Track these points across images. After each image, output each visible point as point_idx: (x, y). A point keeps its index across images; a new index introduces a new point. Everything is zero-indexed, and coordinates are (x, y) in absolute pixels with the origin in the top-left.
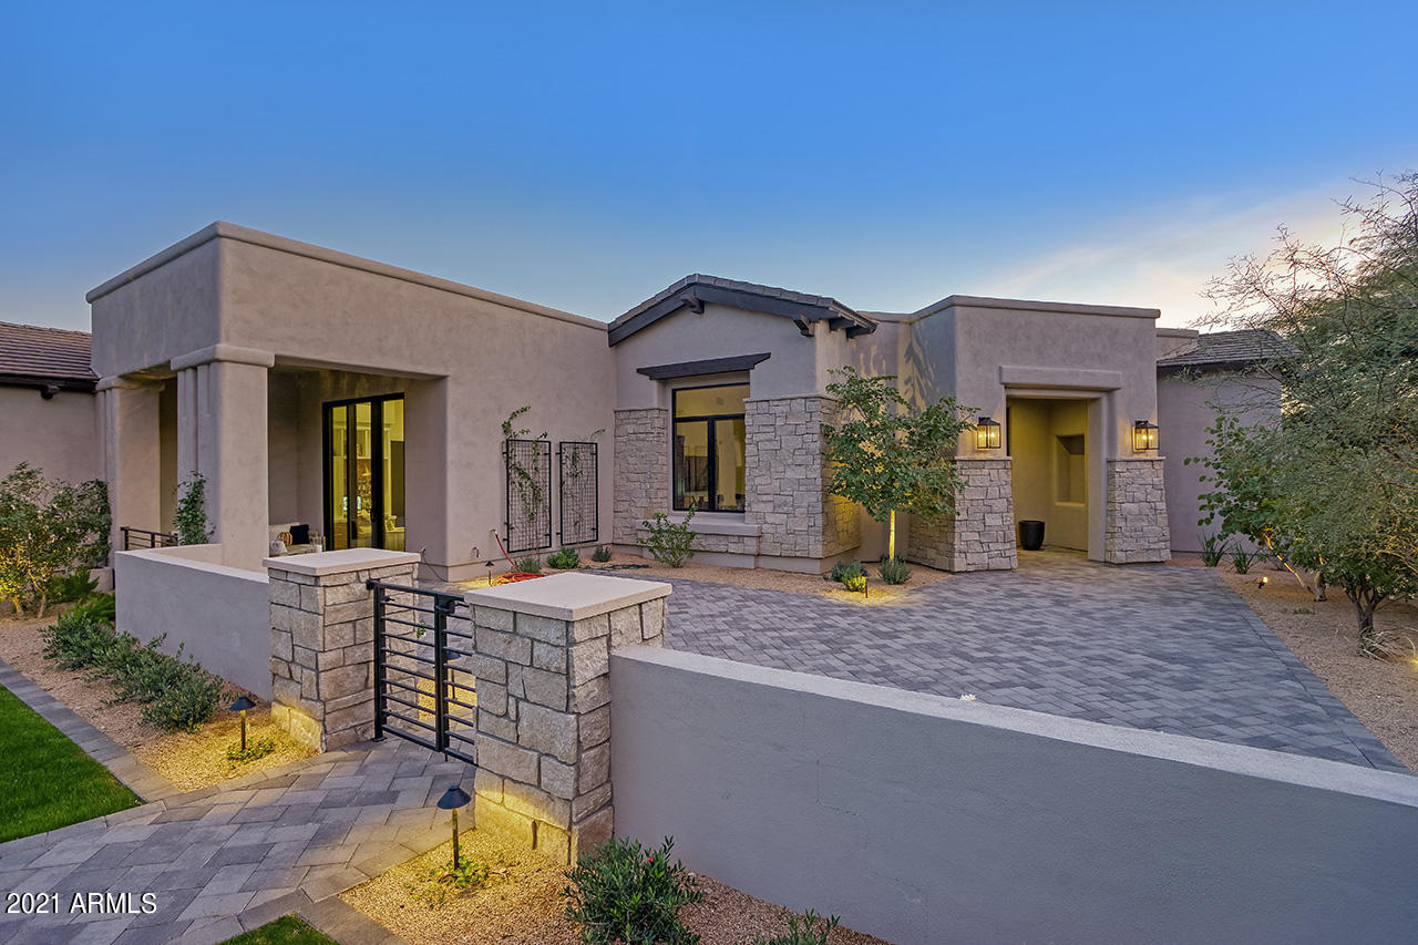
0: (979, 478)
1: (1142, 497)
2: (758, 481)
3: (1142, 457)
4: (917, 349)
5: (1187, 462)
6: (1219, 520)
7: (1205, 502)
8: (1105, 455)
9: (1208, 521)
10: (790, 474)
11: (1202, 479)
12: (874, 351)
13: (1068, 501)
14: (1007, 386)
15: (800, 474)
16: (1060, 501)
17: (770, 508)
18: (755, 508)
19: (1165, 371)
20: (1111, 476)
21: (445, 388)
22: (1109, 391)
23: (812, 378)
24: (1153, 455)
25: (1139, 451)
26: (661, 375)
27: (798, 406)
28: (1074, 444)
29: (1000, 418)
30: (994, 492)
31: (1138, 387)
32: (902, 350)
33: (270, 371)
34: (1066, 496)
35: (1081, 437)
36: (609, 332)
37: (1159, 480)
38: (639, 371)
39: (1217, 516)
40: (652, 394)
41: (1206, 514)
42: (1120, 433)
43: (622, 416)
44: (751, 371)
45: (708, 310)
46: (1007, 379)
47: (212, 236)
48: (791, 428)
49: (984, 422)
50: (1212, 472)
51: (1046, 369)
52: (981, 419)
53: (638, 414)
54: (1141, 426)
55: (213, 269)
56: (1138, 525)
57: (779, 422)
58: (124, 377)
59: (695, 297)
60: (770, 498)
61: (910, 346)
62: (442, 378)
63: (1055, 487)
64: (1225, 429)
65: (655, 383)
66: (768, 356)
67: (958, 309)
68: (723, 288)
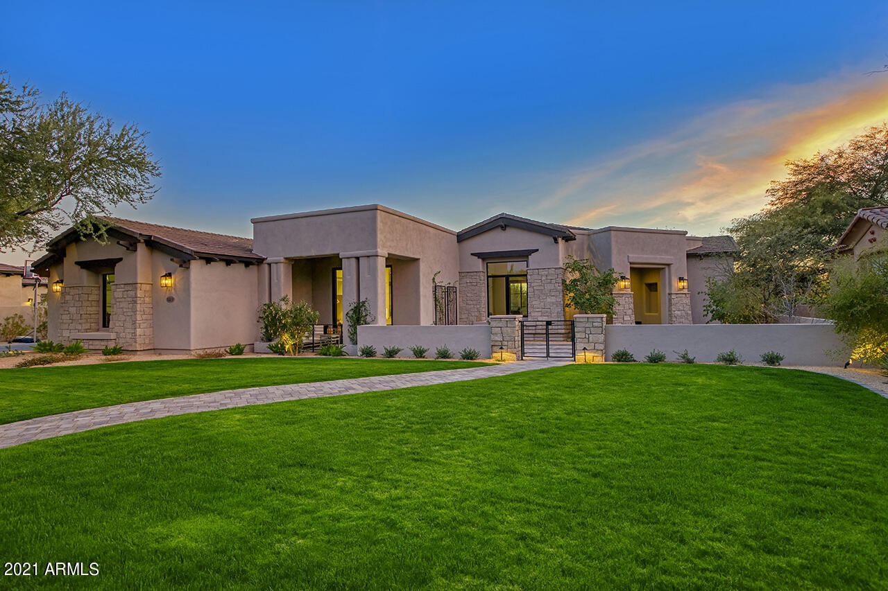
0: (622, 300)
1: (682, 309)
2: (534, 303)
3: (681, 292)
4: (592, 246)
5: (699, 293)
6: (710, 315)
7: (705, 308)
8: (667, 292)
9: (706, 315)
10: (549, 300)
11: (704, 300)
12: (575, 247)
13: (650, 312)
14: (631, 263)
15: (553, 300)
16: (647, 312)
17: (540, 314)
18: (533, 314)
19: (690, 256)
20: (670, 300)
21: (419, 265)
22: (669, 265)
23: (558, 260)
24: (685, 291)
25: (680, 290)
26: (483, 256)
27: (552, 271)
28: (652, 287)
29: (628, 276)
30: (627, 306)
31: (680, 264)
32: (585, 247)
33: (386, 258)
34: (649, 310)
35: (656, 284)
36: (457, 236)
37: (688, 301)
38: (472, 254)
39: (709, 313)
40: (479, 265)
41: (706, 313)
42: (673, 282)
43: (463, 275)
44: (530, 257)
45: (507, 229)
46: (631, 261)
47: (374, 208)
48: (549, 281)
49: (623, 278)
50: (707, 297)
51: (645, 256)
52: (621, 277)
53: (472, 274)
54: (681, 279)
55: (374, 220)
56: (681, 320)
57: (544, 278)
58: (286, 259)
59: (504, 223)
60: (540, 310)
61: (589, 245)
62: (418, 259)
63: (645, 306)
64: (711, 282)
65: (480, 260)
66: (538, 250)
67: (612, 232)
68: (518, 221)
